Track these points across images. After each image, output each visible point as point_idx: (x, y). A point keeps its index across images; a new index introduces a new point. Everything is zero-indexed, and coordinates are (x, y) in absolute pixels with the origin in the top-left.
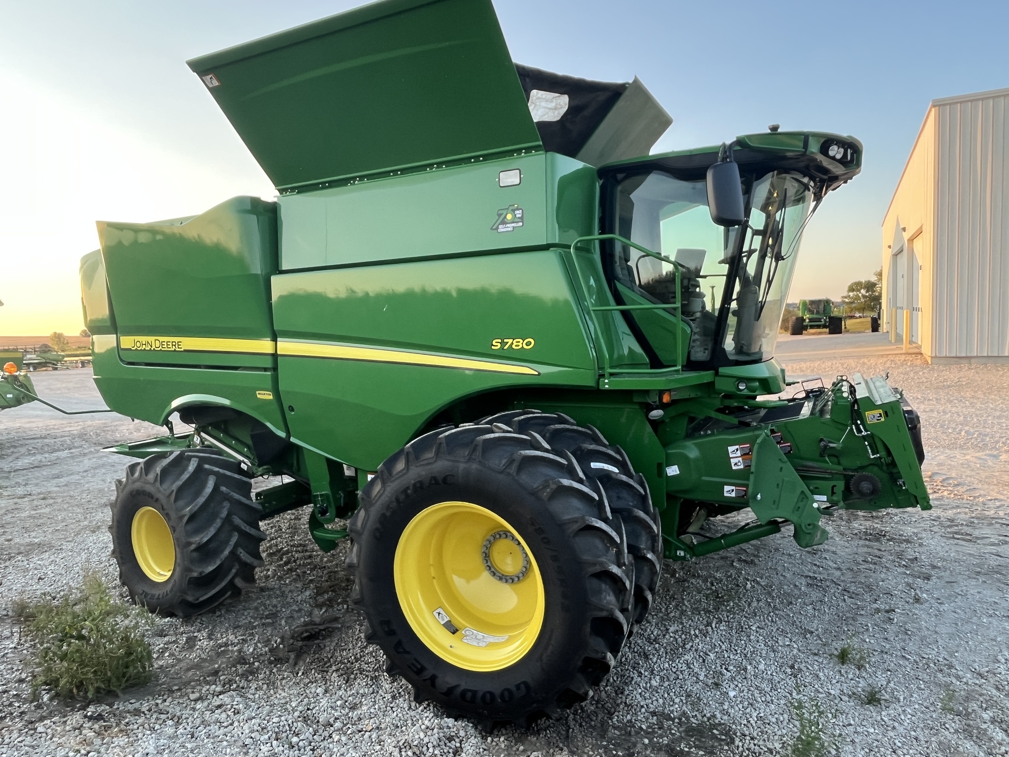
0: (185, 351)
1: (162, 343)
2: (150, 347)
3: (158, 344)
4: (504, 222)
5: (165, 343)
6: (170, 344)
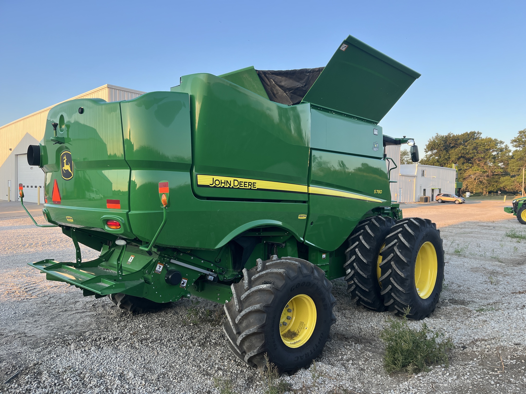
0: (258, 189)
1: (240, 183)
2: (228, 185)
3: (236, 183)
4: (375, 147)
5: (243, 183)
6: (247, 184)
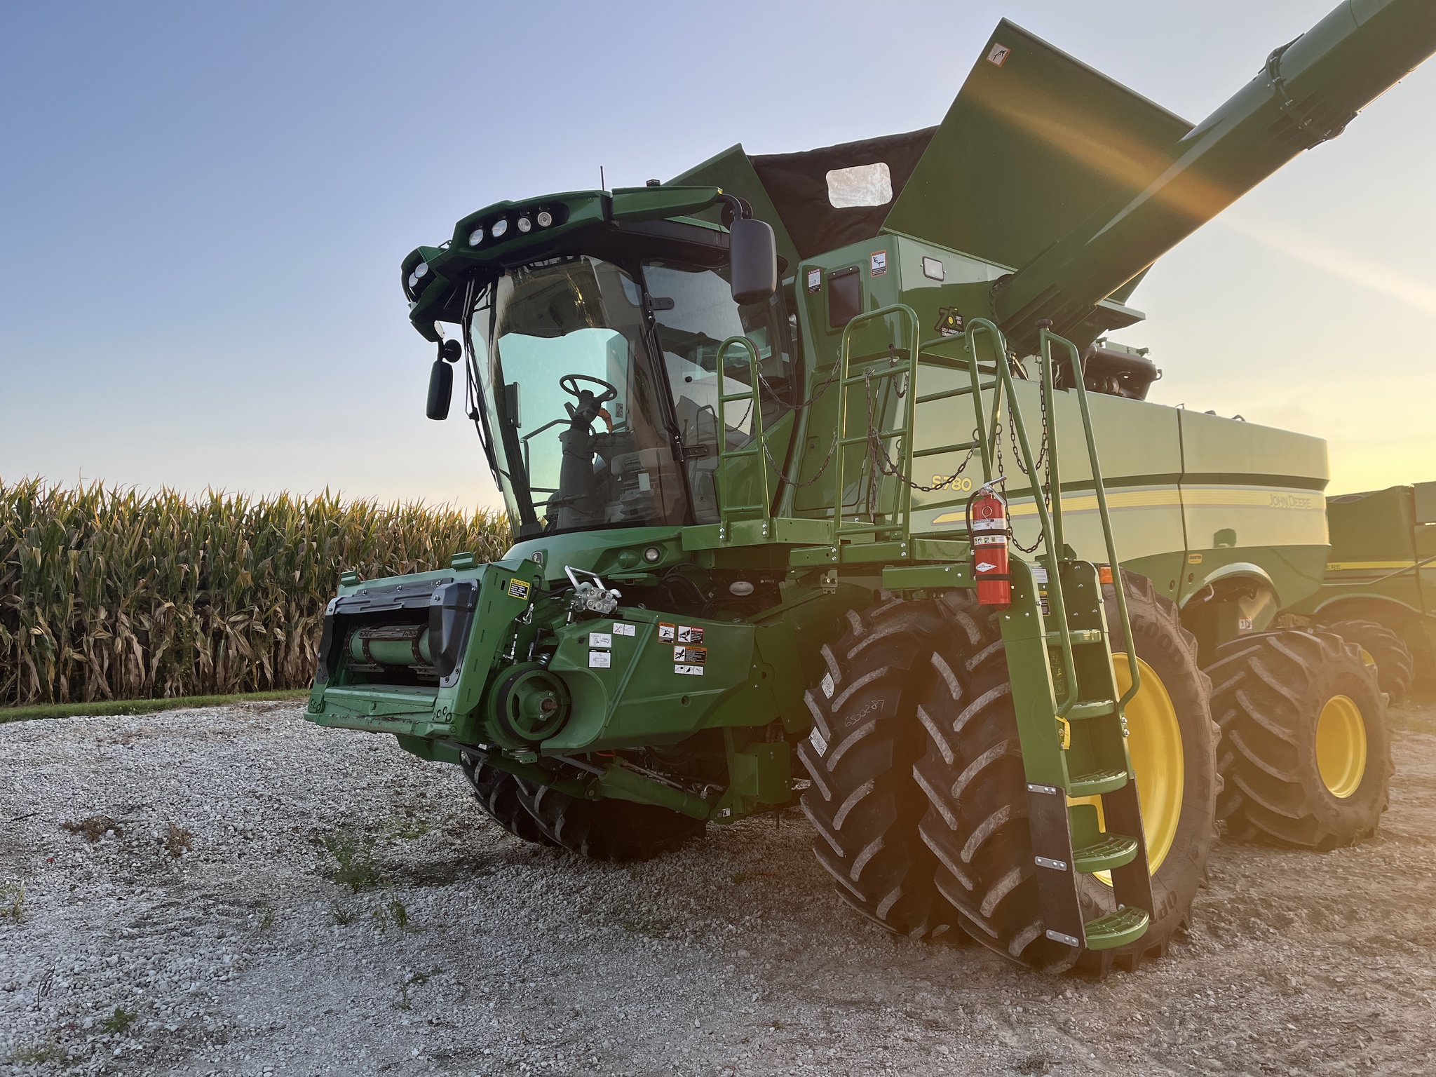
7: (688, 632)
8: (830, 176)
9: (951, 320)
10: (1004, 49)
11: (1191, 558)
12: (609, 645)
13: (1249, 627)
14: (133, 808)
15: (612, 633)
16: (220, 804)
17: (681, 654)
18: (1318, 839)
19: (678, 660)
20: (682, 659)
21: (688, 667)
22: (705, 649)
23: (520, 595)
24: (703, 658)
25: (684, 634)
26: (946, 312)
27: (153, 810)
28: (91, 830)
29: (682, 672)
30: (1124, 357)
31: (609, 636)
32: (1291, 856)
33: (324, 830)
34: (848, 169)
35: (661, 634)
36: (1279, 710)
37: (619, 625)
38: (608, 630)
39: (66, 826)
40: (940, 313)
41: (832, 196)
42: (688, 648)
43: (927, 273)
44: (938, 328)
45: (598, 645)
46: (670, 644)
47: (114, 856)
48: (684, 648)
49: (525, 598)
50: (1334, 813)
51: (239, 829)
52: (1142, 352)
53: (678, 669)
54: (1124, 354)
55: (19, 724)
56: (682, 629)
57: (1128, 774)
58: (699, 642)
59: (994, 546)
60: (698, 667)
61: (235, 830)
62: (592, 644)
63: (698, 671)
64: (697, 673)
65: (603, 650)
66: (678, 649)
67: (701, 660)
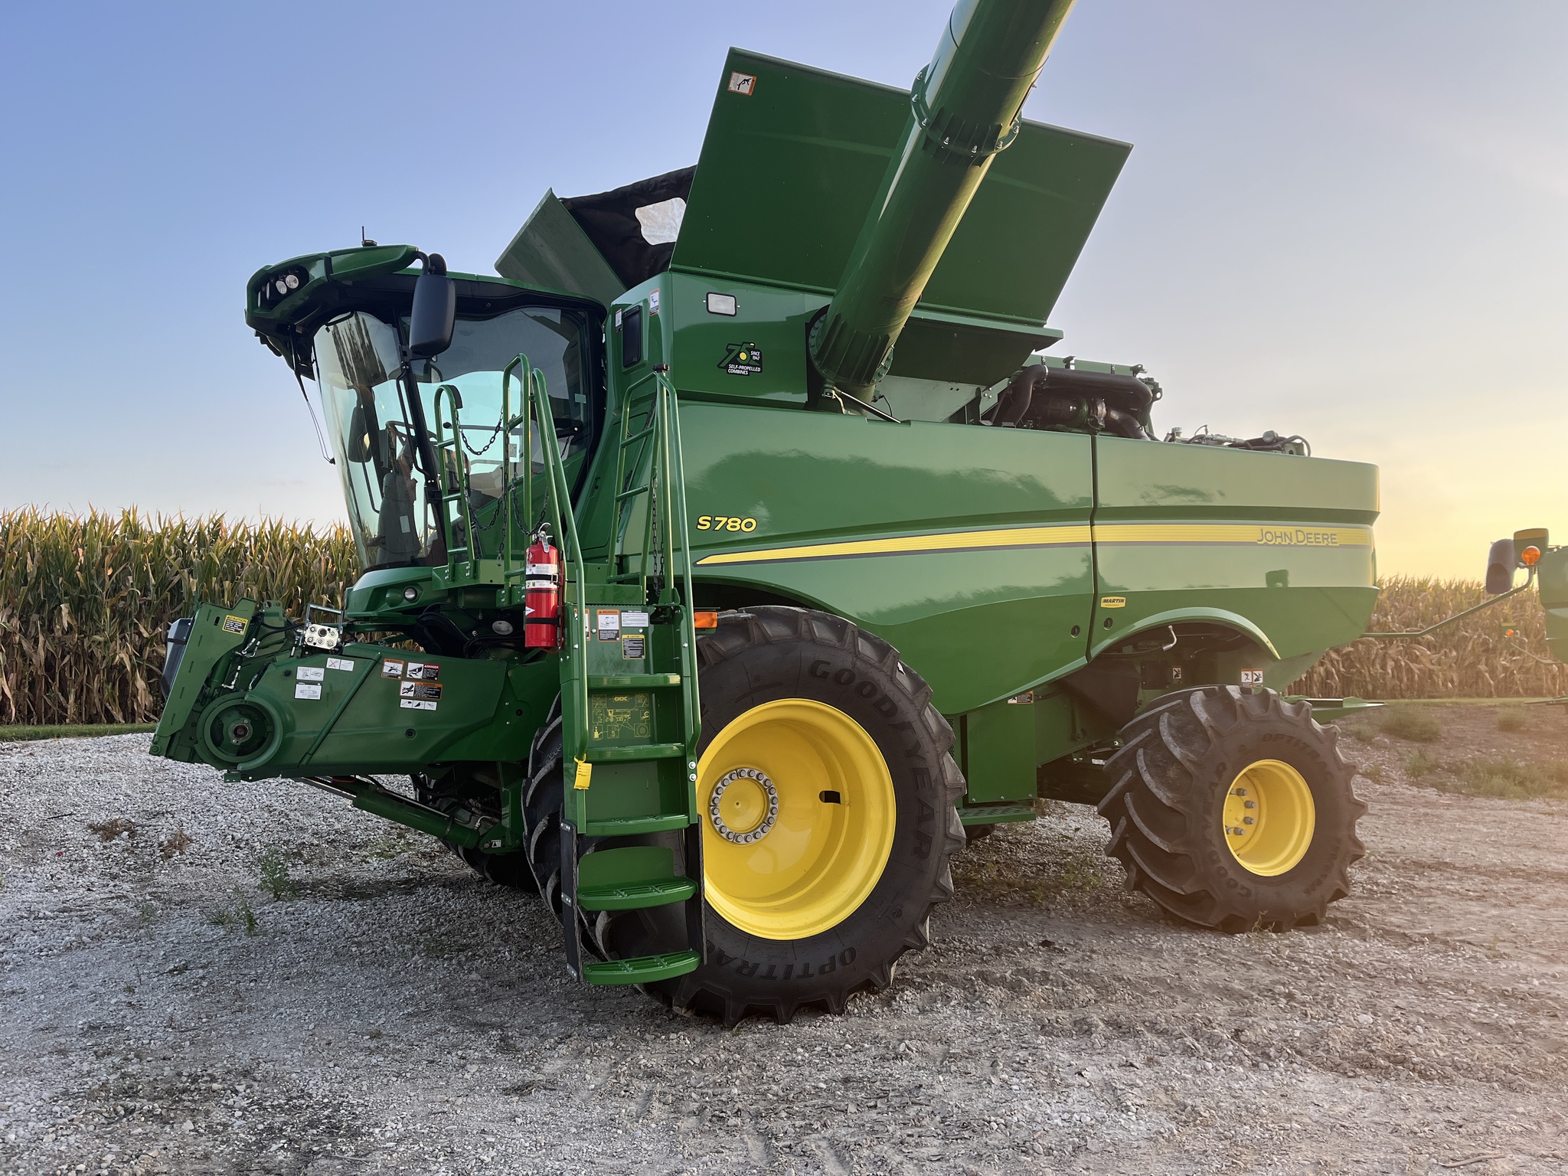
7: (420, 669)
8: (639, 213)
9: (743, 356)
10: (747, 77)
11: (1105, 601)
12: (321, 678)
13: (1257, 680)
14: (158, 814)
15: (326, 669)
16: (234, 815)
17: (409, 690)
18: (1215, 918)
19: (405, 694)
20: (411, 694)
21: (418, 702)
22: (440, 686)
23: (236, 631)
24: (438, 693)
25: (415, 670)
26: (737, 348)
27: (173, 817)
28: (108, 831)
29: (409, 706)
30: (1108, 378)
31: (322, 671)
32: (1186, 935)
33: (312, 844)
34: (651, 206)
35: (386, 670)
36: (1172, 773)
37: (334, 660)
38: (323, 665)
39: (90, 826)
40: (727, 349)
41: (645, 233)
42: (418, 683)
43: (711, 309)
44: (723, 365)
45: (307, 678)
46: (395, 681)
47: (116, 854)
48: (414, 684)
49: (242, 633)
50: (1243, 892)
51: (236, 839)
52: (1136, 370)
53: (404, 704)
54: (1108, 375)
55: (116, 737)
56: (412, 666)
57: (689, 818)
58: (433, 678)
59: (539, 591)
60: (430, 703)
61: (233, 839)
62: (299, 677)
63: (432, 706)
64: (428, 708)
65: (314, 683)
66: (406, 685)
67: (434, 695)
